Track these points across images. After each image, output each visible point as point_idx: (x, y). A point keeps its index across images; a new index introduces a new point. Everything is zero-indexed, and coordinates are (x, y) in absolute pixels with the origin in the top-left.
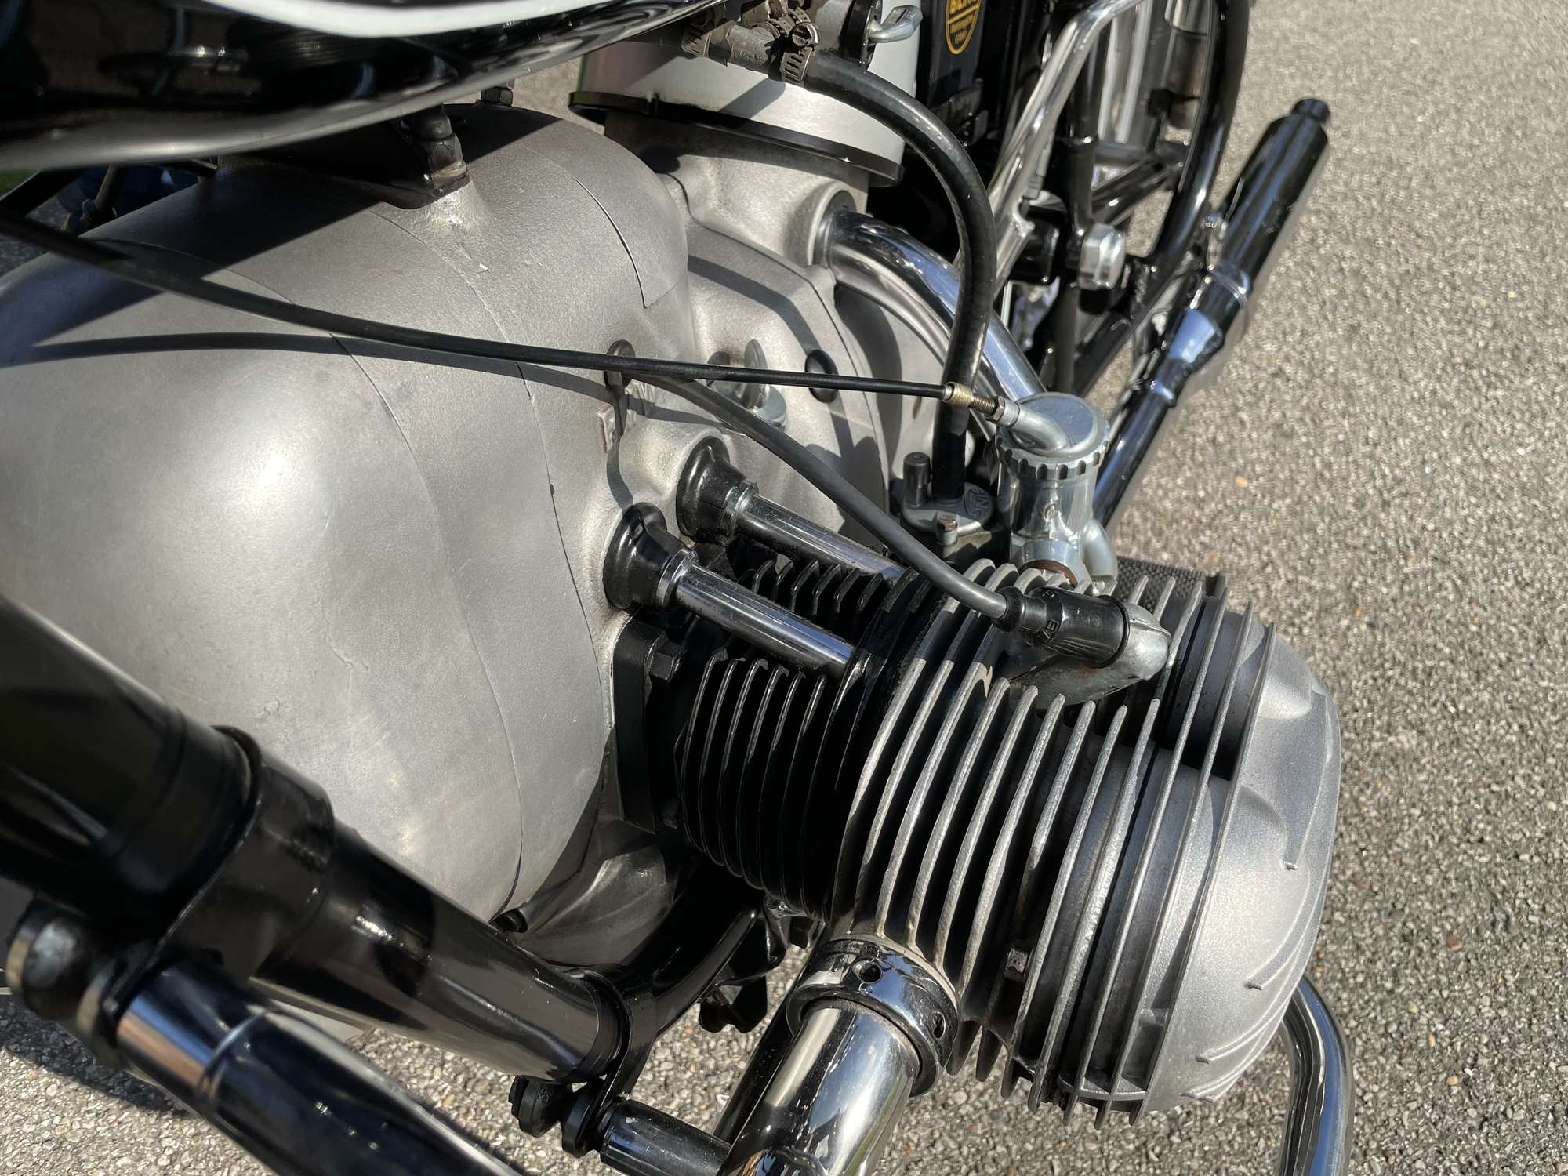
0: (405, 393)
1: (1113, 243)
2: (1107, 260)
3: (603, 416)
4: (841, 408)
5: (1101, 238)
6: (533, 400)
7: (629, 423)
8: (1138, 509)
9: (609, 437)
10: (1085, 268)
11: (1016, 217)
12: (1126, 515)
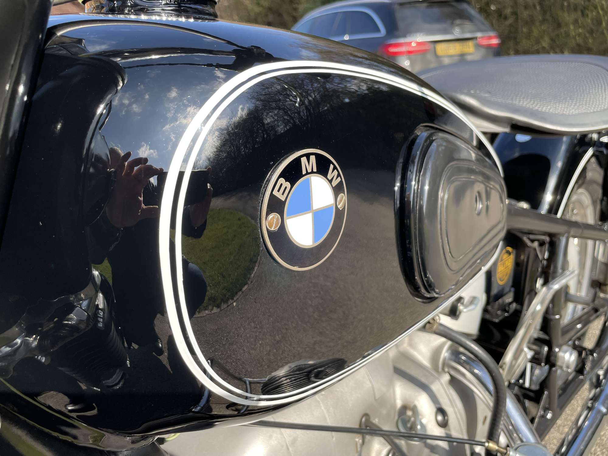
0: (294, 441)
1: (571, 355)
2: (569, 361)
3: (357, 440)
4: (449, 430)
5: (565, 352)
6: (334, 439)
7: (366, 440)
8: (599, 447)
9: (359, 446)
10: (559, 363)
11: (526, 349)
12: (593, 449)
